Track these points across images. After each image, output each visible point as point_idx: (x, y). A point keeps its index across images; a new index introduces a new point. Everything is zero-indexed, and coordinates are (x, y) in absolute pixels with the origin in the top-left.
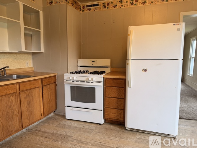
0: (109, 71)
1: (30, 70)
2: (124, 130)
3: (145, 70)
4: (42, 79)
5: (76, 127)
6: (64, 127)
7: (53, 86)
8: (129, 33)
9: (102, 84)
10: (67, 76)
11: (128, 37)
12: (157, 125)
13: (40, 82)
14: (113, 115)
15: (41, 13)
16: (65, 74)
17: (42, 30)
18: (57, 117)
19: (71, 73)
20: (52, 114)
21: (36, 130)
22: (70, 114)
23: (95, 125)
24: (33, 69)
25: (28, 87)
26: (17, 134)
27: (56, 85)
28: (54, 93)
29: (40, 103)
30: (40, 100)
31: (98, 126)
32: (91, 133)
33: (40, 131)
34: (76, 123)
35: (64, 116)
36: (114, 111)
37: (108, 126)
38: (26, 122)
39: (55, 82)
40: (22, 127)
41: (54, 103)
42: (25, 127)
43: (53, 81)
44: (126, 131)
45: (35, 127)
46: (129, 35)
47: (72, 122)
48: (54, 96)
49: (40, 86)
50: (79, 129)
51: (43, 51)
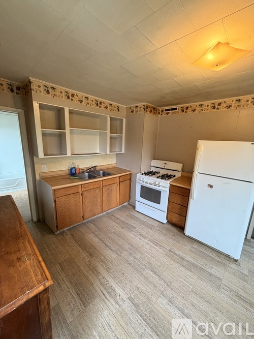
0: (180, 175)
1: (113, 165)
2: (183, 235)
3: (211, 186)
4: (120, 177)
5: (142, 220)
6: (133, 217)
7: (128, 182)
8: (198, 147)
9: (168, 190)
10: (139, 176)
11: (197, 150)
12: (217, 241)
13: (118, 179)
14: (175, 218)
15: (124, 120)
16: (137, 175)
17: (124, 135)
18: (129, 206)
19: (142, 174)
20: (126, 203)
21: (112, 215)
22: (139, 207)
23: (158, 223)
24: (116, 165)
25: (109, 183)
26: (99, 215)
27: (131, 181)
28: (129, 187)
29: (117, 195)
30: (117, 193)
31: (161, 224)
32: (152, 229)
33: (114, 216)
34: (143, 216)
35: (134, 207)
36: (177, 216)
37: (169, 227)
38: (105, 208)
39: (130, 179)
40: (103, 211)
41: (128, 195)
42: (105, 211)
43: (128, 178)
44: (185, 237)
45: (112, 212)
46: (198, 149)
47: (140, 214)
48: (129, 189)
49: (118, 181)
50: (143, 223)
51: (123, 152)
